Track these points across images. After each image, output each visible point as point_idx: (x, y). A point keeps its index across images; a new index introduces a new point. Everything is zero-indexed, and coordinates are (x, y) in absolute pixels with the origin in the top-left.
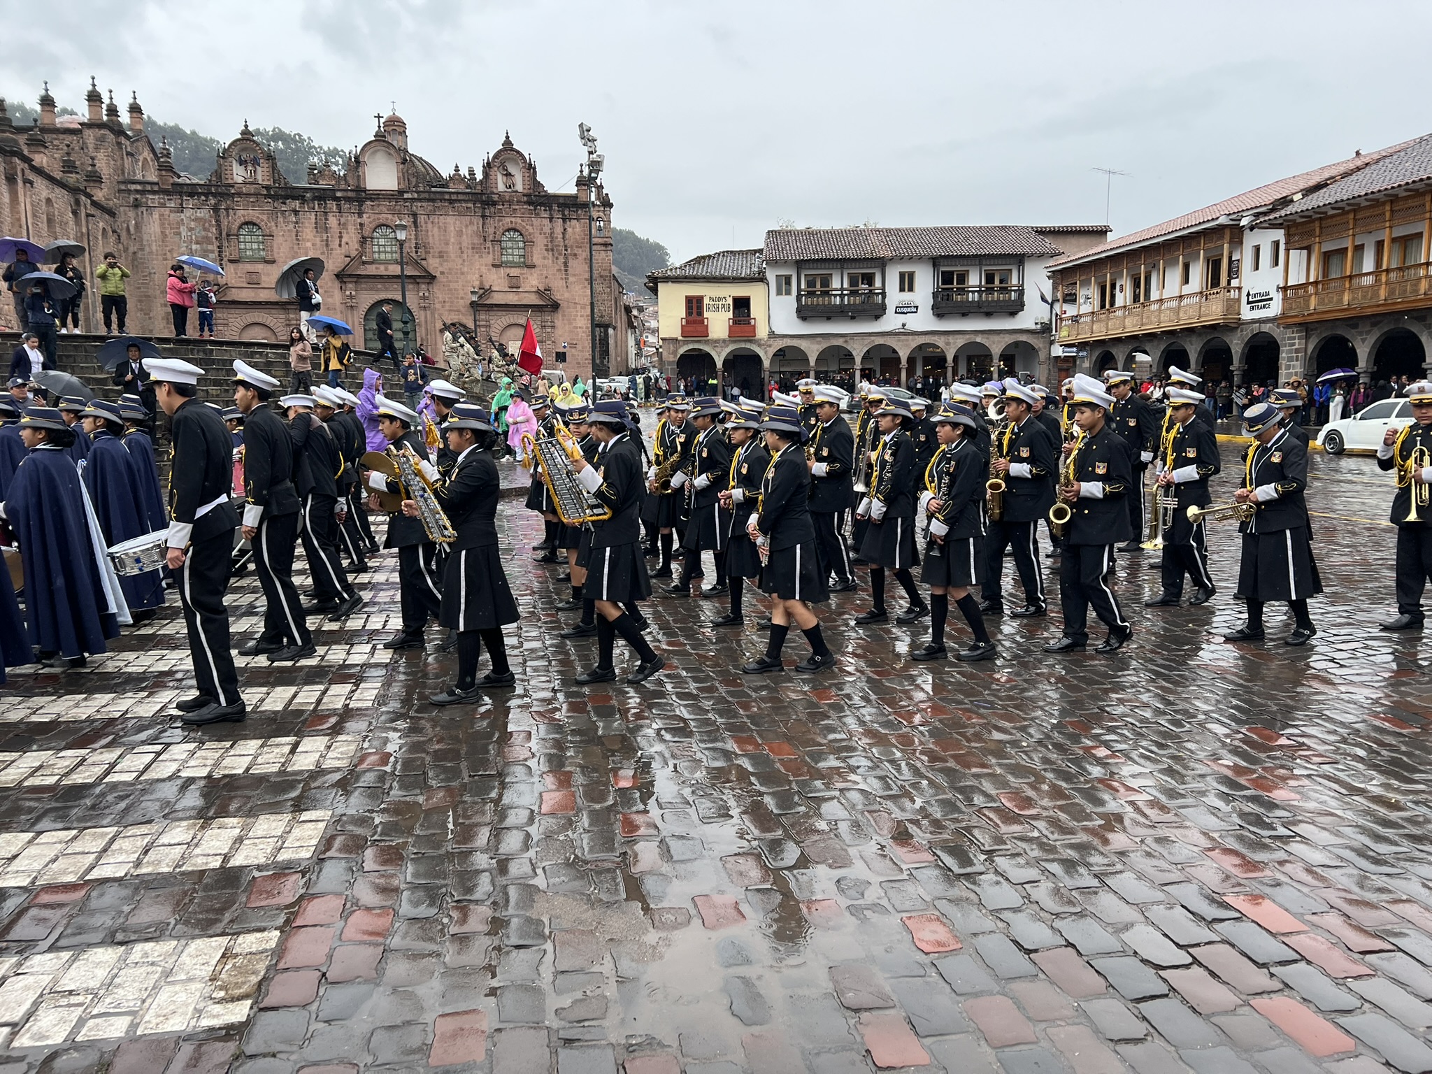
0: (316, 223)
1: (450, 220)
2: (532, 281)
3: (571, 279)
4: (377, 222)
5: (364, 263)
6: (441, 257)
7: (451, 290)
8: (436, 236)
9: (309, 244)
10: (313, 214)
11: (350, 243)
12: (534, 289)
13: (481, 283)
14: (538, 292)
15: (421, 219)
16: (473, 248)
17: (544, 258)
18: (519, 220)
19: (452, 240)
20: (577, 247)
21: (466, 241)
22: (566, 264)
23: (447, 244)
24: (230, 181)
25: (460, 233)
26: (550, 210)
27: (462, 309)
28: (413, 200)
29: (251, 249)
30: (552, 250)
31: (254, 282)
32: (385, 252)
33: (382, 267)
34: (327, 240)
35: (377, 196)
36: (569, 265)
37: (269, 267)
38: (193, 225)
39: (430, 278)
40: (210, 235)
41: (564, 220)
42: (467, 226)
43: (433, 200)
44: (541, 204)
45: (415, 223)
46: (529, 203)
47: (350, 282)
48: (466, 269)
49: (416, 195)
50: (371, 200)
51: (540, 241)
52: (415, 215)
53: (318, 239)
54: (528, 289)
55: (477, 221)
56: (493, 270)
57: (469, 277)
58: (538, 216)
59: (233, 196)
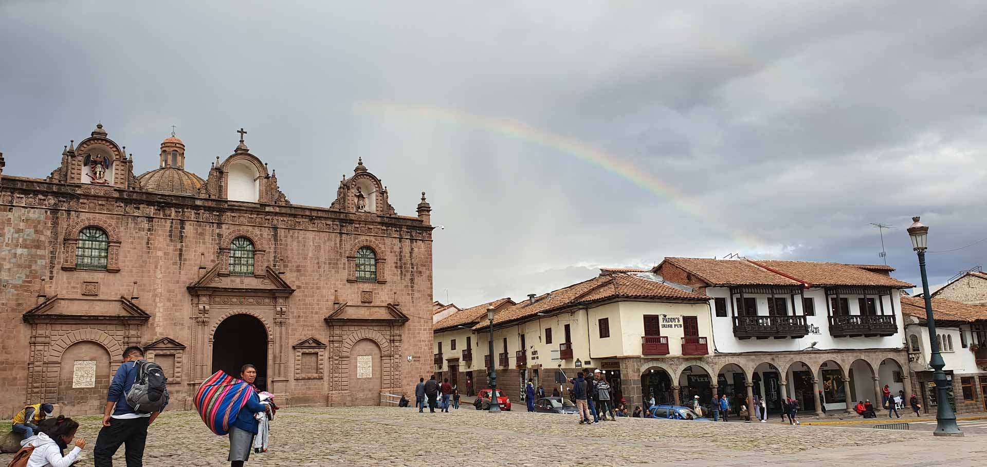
0: (171, 231)
1: (310, 235)
2: (383, 296)
3: (417, 295)
4: (237, 234)
5: (219, 275)
6: (299, 271)
7: (305, 304)
8: (295, 251)
9: (160, 253)
10: (169, 222)
11: (206, 254)
12: (384, 304)
13: (336, 298)
14: (388, 307)
15: (281, 233)
16: (330, 264)
17: (394, 274)
18: (373, 239)
19: (310, 255)
20: (422, 265)
21: (323, 257)
22: (412, 280)
23: (305, 259)
24: (76, 181)
25: (318, 249)
26: (400, 231)
27: (317, 325)
28: (276, 214)
29: (91, 257)
30: (401, 267)
31: (90, 294)
32: (242, 265)
33: (238, 280)
34: (181, 250)
35: (238, 208)
36: (416, 281)
37: (111, 277)
38: (22, 225)
39: (286, 291)
40: (42, 238)
41: (412, 240)
42: (325, 242)
43: (295, 216)
44: (392, 225)
45: (275, 236)
46: (382, 224)
47: (204, 295)
48: (322, 284)
49: (277, 210)
50: (232, 210)
51: (391, 259)
52: (275, 228)
53: (172, 248)
54: (378, 304)
55: (335, 238)
56: (348, 285)
57: (324, 292)
58: (389, 236)
59: (78, 197)
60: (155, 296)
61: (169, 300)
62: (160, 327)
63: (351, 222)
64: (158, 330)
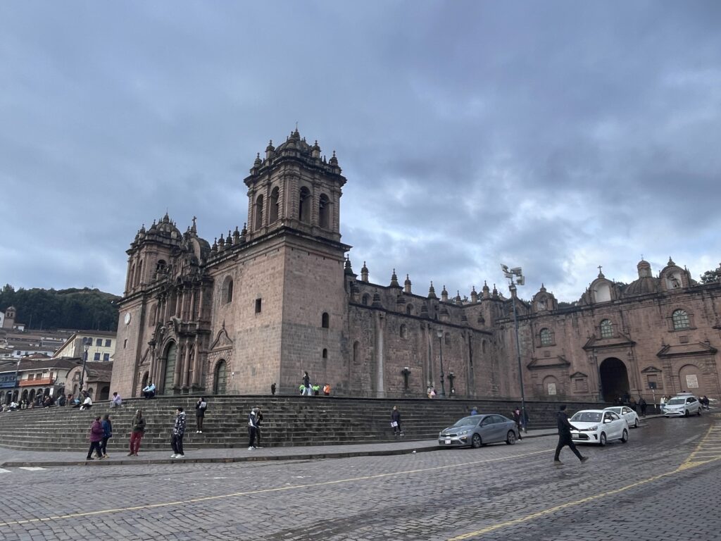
0: (573, 324)
1: (641, 311)
2: (696, 337)
4: (602, 319)
5: (597, 340)
6: (638, 331)
7: (645, 349)
8: (634, 321)
9: (570, 335)
10: (571, 320)
11: (589, 331)
12: (698, 342)
13: (663, 342)
14: (700, 343)
15: (624, 313)
16: (655, 324)
17: (702, 323)
18: (682, 304)
19: (643, 321)
21: (651, 320)
23: (640, 324)
24: (536, 312)
25: (647, 317)
26: (702, 294)
28: (619, 304)
29: (546, 341)
30: (707, 317)
31: (547, 356)
32: (608, 333)
33: (606, 341)
34: (578, 331)
35: (601, 306)
37: (553, 348)
39: (633, 344)
40: (529, 337)
41: (712, 298)
42: (650, 313)
43: (630, 302)
44: (695, 292)
45: (621, 315)
46: (688, 293)
47: (590, 351)
48: (653, 336)
49: (620, 301)
50: (598, 308)
51: (698, 314)
52: (621, 312)
53: (574, 331)
54: (693, 342)
55: (656, 308)
56: (670, 334)
57: (655, 340)
58: (694, 299)
59: (537, 317)
60: (571, 354)
61: (577, 355)
62: (575, 368)
63: (665, 297)
64: (575, 369)
